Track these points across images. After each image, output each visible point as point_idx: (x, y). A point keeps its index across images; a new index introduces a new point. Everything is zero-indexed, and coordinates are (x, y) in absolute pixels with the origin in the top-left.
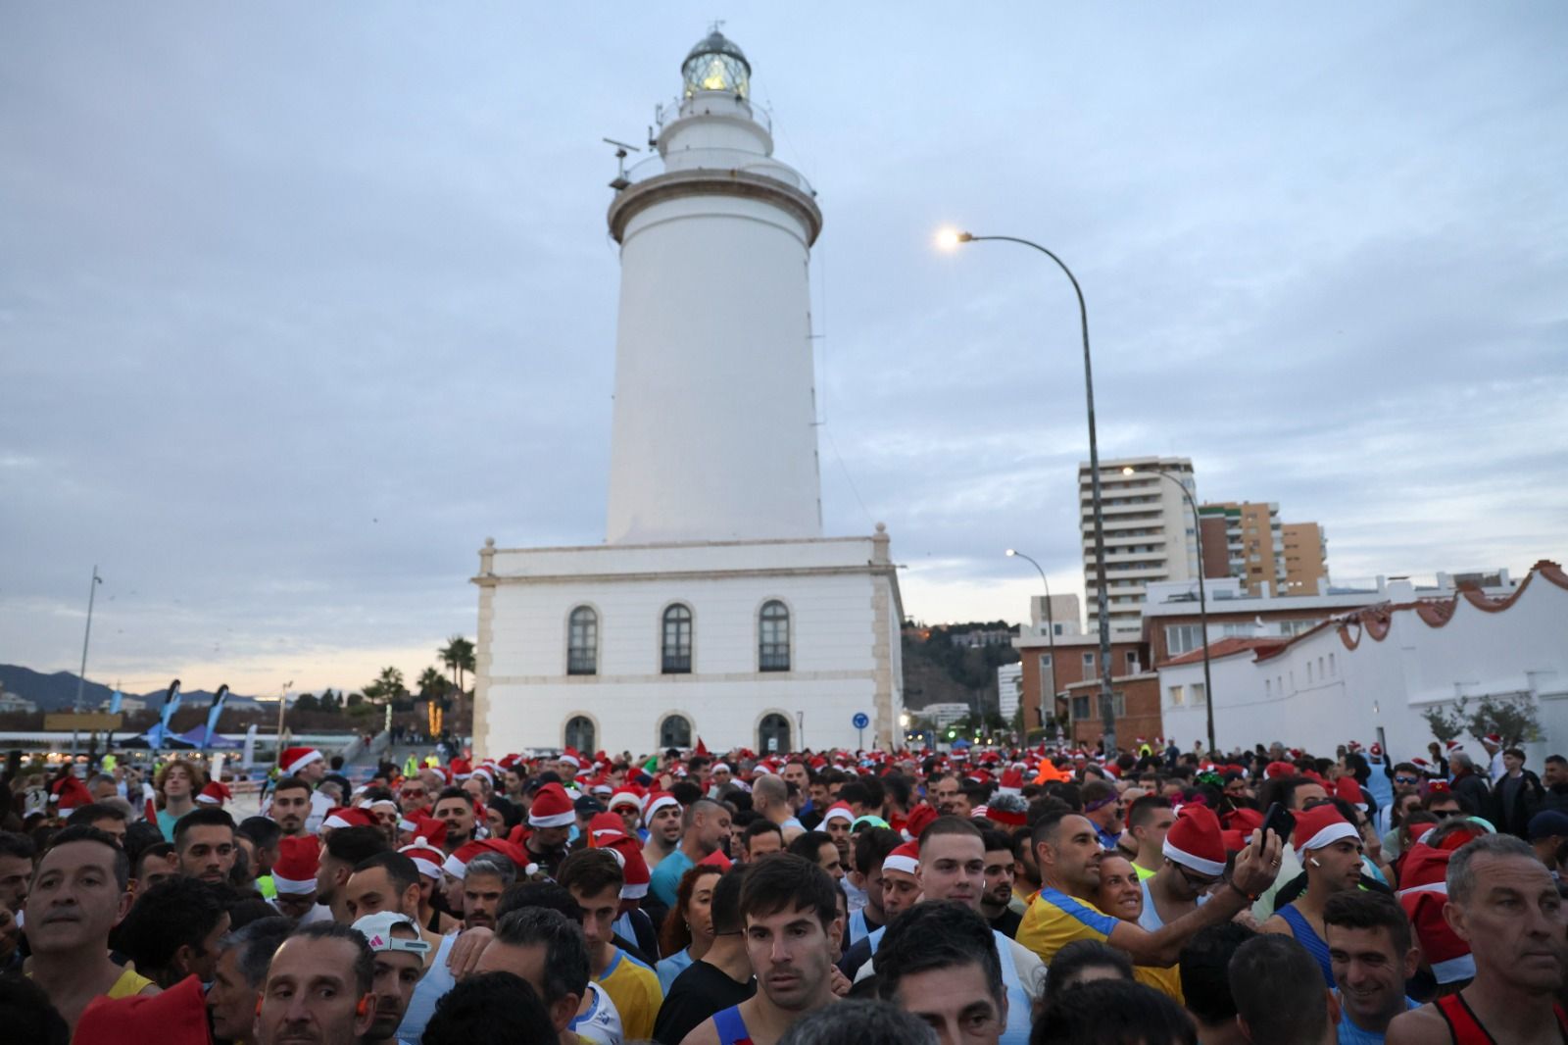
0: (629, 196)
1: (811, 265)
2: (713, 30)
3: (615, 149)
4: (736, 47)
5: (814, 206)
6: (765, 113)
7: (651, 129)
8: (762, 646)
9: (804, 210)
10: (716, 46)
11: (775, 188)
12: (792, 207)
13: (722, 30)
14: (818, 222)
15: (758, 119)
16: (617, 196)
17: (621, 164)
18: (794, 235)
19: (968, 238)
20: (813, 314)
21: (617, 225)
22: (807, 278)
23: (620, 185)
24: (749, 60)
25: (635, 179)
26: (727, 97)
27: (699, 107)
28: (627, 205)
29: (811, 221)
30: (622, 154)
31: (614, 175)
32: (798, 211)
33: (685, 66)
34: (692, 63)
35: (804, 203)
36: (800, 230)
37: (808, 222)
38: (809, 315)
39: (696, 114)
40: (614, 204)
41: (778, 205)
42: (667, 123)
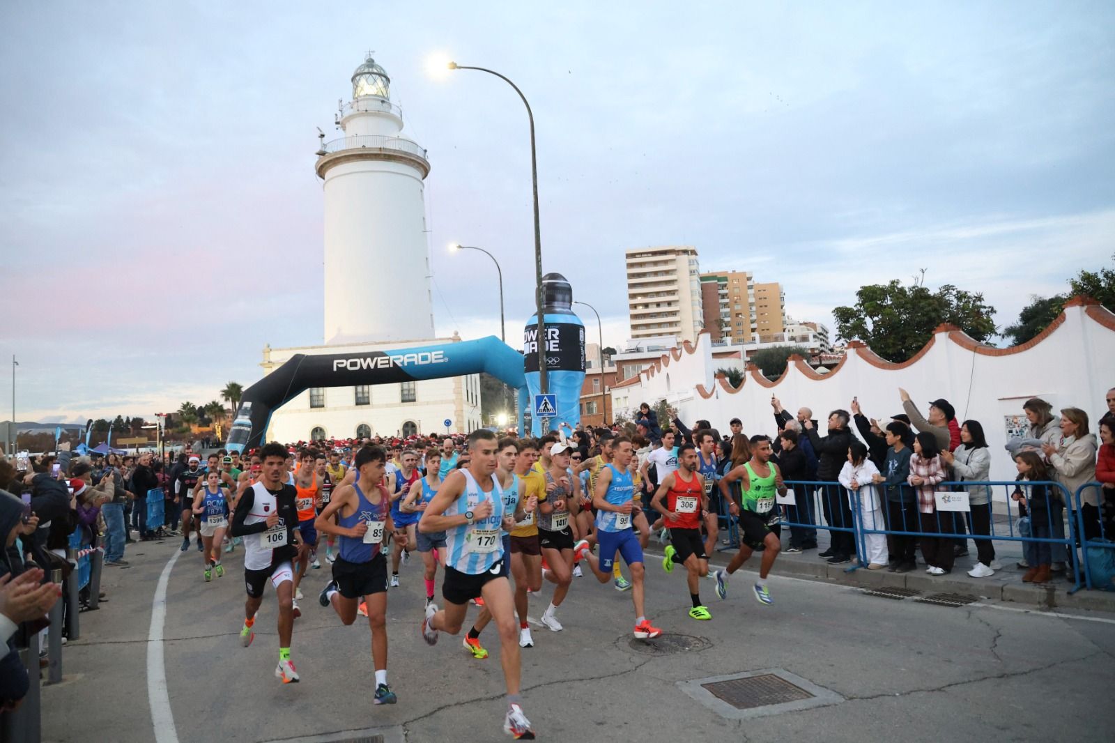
0: (326, 159)
1: (425, 191)
2: (368, 58)
3: (319, 133)
4: (382, 69)
5: (425, 161)
6: (398, 107)
7: (336, 115)
8: (402, 391)
9: (419, 163)
10: (370, 68)
11: (403, 155)
12: (412, 163)
13: (373, 57)
14: (428, 168)
15: (394, 111)
16: (320, 158)
17: (322, 140)
18: (415, 178)
19: (460, 247)
20: (426, 218)
21: (321, 171)
22: (422, 198)
23: (322, 154)
24: (389, 76)
25: (329, 150)
26: (378, 100)
27: (363, 106)
28: (326, 163)
29: (424, 168)
30: (322, 136)
31: (318, 149)
32: (416, 165)
33: (353, 79)
34: (358, 78)
35: (420, 161)
36: (419, 175)
37: (422, 169)
38: (424, 219)
39: (359, 112)
40: (318, 162)
41: (406, 163)
42: (346, 114)
